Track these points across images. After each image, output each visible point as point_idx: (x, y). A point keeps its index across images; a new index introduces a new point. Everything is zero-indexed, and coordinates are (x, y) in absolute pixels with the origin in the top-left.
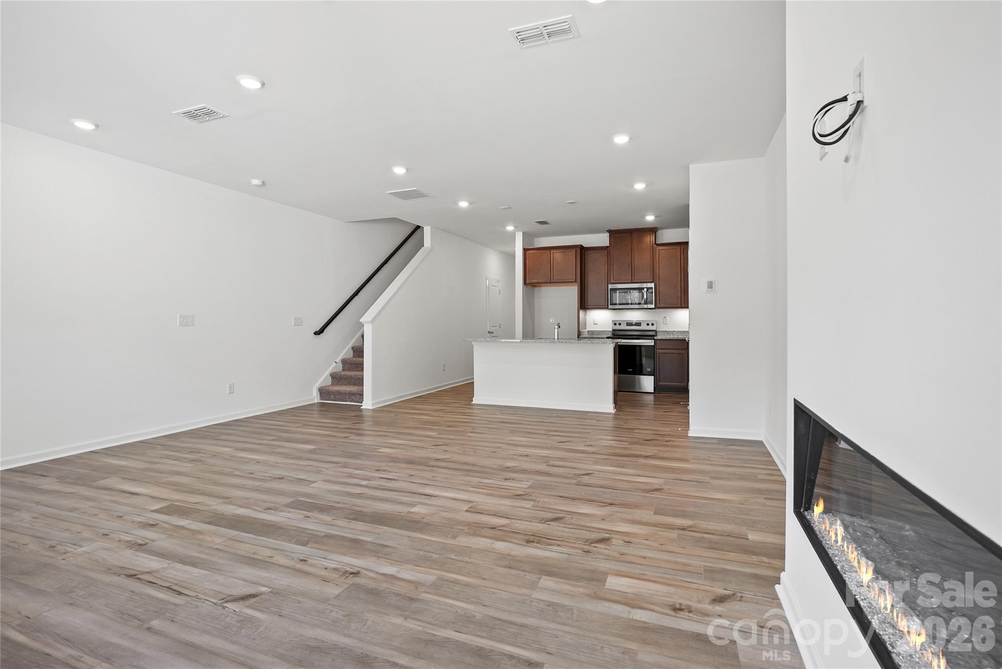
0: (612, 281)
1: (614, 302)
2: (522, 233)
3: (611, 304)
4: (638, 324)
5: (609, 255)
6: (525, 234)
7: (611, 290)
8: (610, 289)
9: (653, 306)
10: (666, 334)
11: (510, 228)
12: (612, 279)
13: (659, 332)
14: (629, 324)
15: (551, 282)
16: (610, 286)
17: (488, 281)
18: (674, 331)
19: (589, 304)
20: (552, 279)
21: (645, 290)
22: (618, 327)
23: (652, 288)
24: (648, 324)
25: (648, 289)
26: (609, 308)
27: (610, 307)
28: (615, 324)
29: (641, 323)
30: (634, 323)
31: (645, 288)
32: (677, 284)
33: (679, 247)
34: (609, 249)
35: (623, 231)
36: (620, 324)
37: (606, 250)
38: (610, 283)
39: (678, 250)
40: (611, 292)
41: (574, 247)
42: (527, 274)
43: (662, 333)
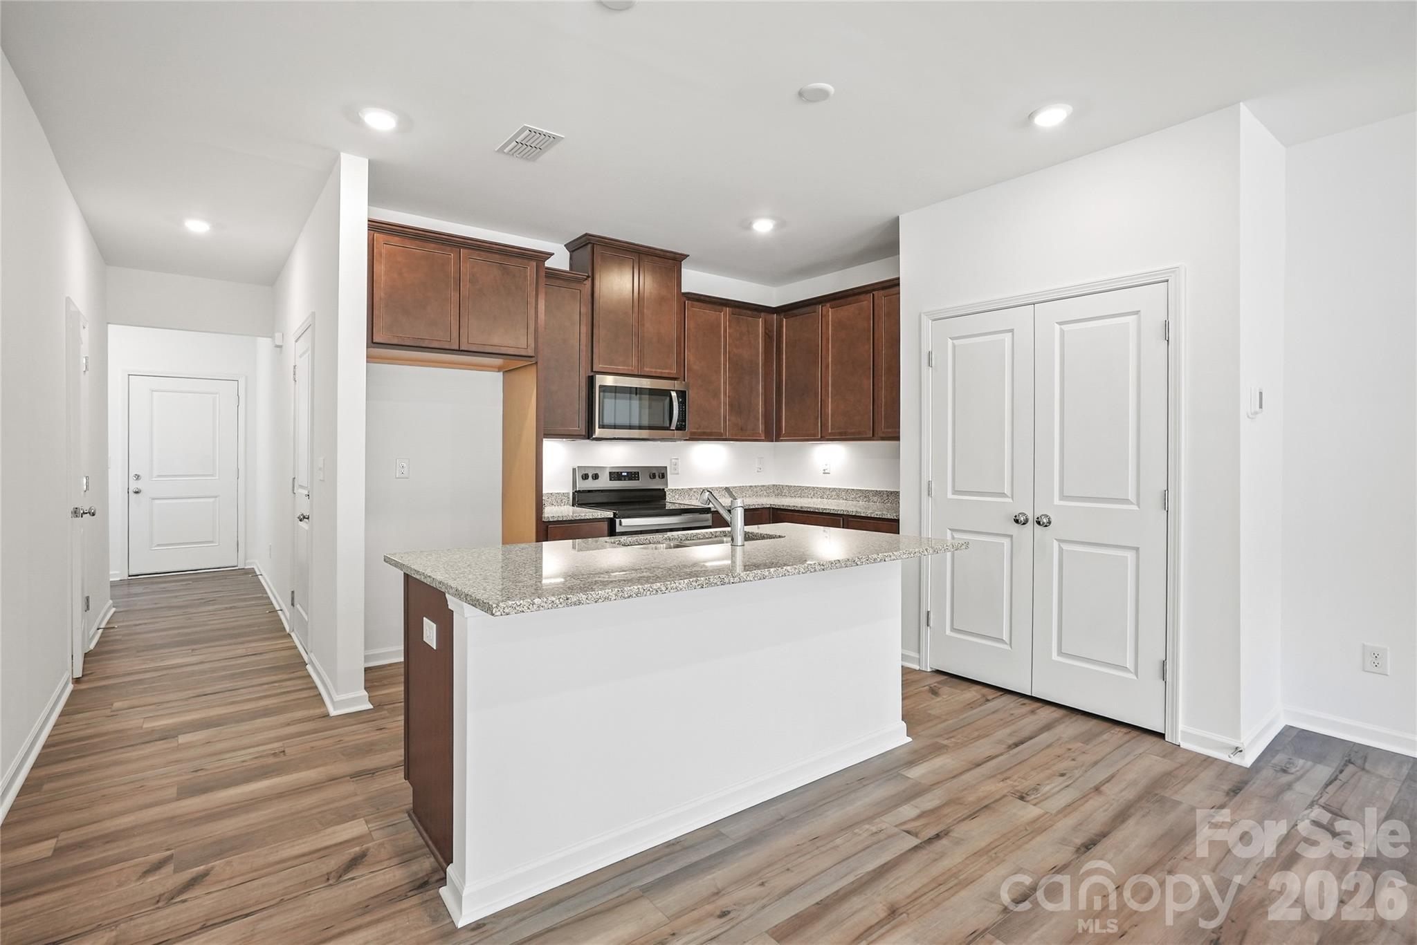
0: (597, 368)
2: (367, 160)
3: (602, 426)
4: (635, 476)
5: (589, 298)
7: (602, 389)
8: (600, 386)
10: (677, 497)
12: (596, 361)
13: (669, 491)
14: (614, 476)
15: (459, 350)
18: (691, 489)
20: (464, 338)
21: (674, 395)
23: (685, 392)
24: (653, 476)
25: (678, 394)
26: (595, 435)
27: (598, 432)
28: (585, 477)
29: (638, 473)
30: (626, 474)
31: (672, 392)
32: (720, 389)
33: (724, 309)
34: (590, 284)
35: (623, 246)
36: (595, 476)
37: (582, 283)
38: (591, 370)
39: (722, 316)
40: (601, 394)
41: (532, 256)
42: (377, 313)
43: (671, 494)
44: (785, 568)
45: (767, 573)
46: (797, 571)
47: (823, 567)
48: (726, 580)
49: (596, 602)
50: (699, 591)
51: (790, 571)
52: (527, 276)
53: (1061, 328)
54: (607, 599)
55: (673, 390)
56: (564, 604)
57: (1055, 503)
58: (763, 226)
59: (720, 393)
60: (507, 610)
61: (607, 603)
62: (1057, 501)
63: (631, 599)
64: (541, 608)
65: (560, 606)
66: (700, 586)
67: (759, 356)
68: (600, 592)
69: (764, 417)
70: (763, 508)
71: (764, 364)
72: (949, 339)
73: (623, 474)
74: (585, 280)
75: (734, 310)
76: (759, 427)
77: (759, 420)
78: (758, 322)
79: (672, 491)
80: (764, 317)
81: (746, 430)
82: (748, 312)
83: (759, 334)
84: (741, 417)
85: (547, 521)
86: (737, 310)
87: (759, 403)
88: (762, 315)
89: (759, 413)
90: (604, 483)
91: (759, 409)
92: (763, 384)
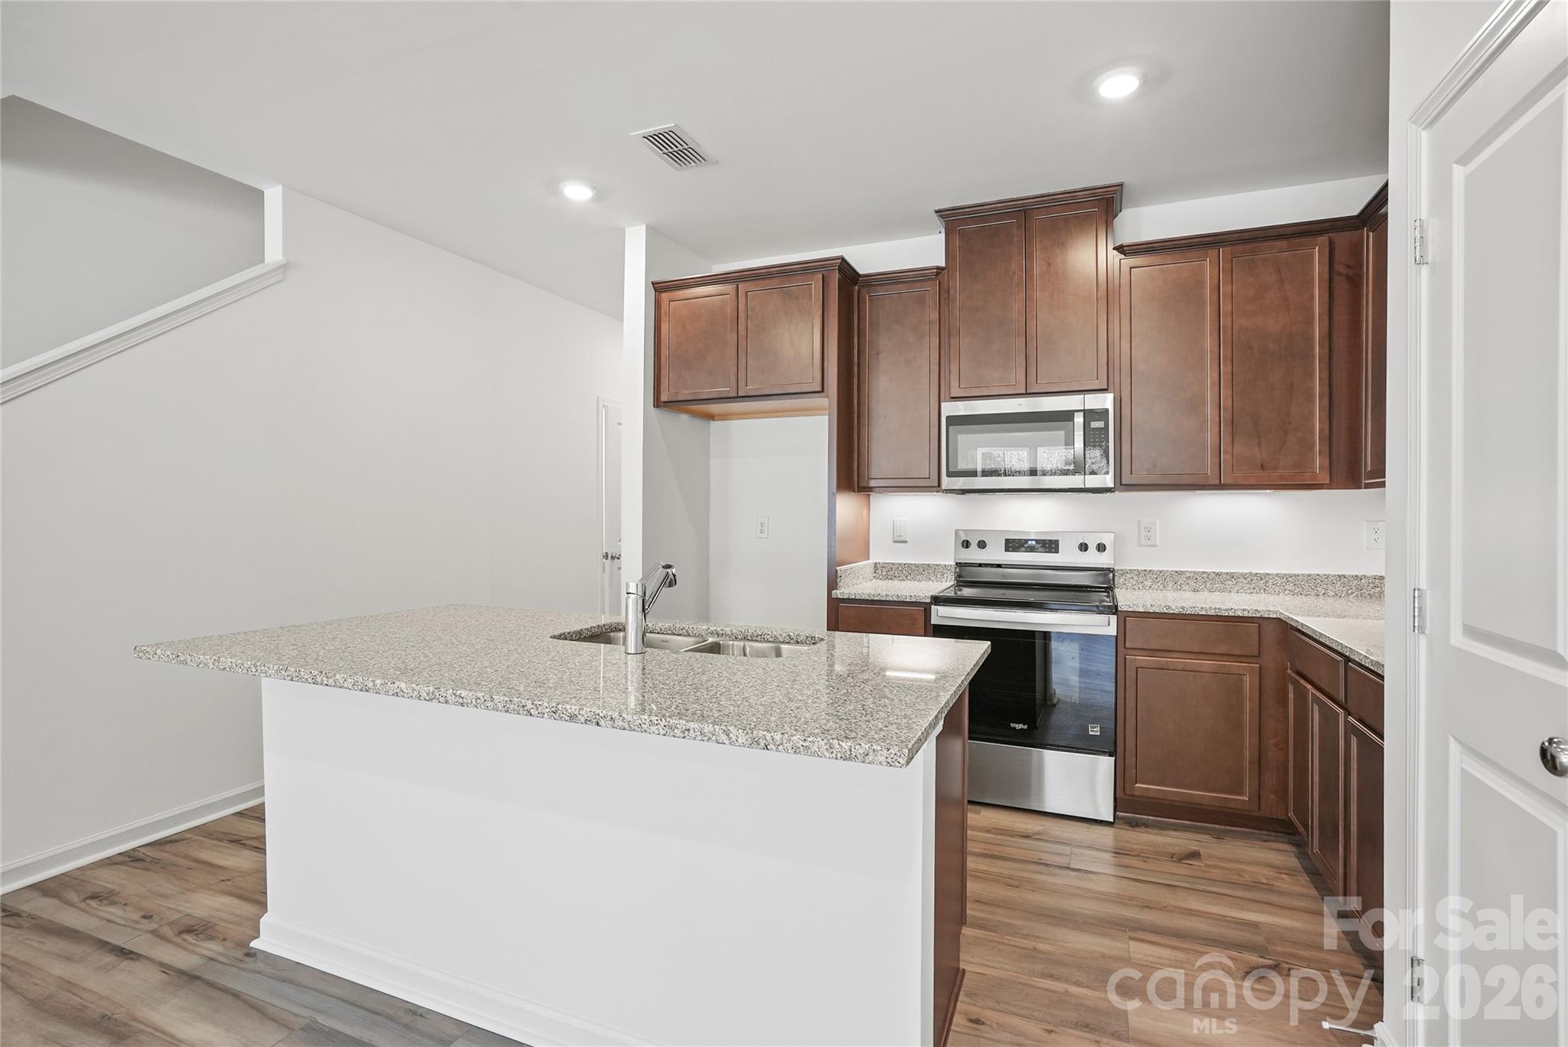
0: (955, 393)
1: (962, 466)
2: (645, 226)
3: (950, 474)
4: (1051, 546)
5: (944, 297)
6: (654, 234)
7: (953, 420)
8: (947, 417)
9: (1108, 481)
10: (1148, 583)
11: (578, 193)
12: (954, 383)
13: (1124, 573)
14: (1012, 545)
15: (739, 397)
16: (950, 409)
18: (1180, 573)
19: (875, 471)
20: (742, 383)
21: (1079, 419)
22: (974, 555)
23: (1107, 411)
24: (1084, 547)
25: (1090, 415)
26: (944, 487)
27: (947, 482)
28: (966, 544)
29: (1057, 541)
30: (1034, 542)
31: (1075, 414)
32: (1204, 398)
33: (1213, 252)
34: (946, 277)
35: (996, 209)
36: (982, 545)
37: (932, 279)
38: (947, 397)
39: (1207, 267)
40: (950, 428)
41: (817, 267)
42: (664, 372)
43: (1136, 578)
44: (397, 683)
46: (416, 693)
47: (461, 701)
48: (319, 679)
51: (405, 690)
52: (809, 294)
55: (1078, 411)
59: (1204, 405)
66: (289, 678)
69: (1329, 439)
70: (1261, 618)
71: (1329, 336)
72: (1455, 166)
73: (1030, 542)
74: (937, 274)
75: (1240, 248)
76: (1313, 461)
77: (1313, 445)
78: (1312, 255)
79: (1139, 573)
80: (1327, 243)
81: (1276, 468)
82: (1278, 243)
83: (1313, 279)
84: (1259, 445)
85: (837, 598)
86: (1248, 247)
87: (1312, 414)
88: (1323, 239)
89: (1313, 434)
90: (996, 554)
91: (1314, 427)
92: (1326, 375)
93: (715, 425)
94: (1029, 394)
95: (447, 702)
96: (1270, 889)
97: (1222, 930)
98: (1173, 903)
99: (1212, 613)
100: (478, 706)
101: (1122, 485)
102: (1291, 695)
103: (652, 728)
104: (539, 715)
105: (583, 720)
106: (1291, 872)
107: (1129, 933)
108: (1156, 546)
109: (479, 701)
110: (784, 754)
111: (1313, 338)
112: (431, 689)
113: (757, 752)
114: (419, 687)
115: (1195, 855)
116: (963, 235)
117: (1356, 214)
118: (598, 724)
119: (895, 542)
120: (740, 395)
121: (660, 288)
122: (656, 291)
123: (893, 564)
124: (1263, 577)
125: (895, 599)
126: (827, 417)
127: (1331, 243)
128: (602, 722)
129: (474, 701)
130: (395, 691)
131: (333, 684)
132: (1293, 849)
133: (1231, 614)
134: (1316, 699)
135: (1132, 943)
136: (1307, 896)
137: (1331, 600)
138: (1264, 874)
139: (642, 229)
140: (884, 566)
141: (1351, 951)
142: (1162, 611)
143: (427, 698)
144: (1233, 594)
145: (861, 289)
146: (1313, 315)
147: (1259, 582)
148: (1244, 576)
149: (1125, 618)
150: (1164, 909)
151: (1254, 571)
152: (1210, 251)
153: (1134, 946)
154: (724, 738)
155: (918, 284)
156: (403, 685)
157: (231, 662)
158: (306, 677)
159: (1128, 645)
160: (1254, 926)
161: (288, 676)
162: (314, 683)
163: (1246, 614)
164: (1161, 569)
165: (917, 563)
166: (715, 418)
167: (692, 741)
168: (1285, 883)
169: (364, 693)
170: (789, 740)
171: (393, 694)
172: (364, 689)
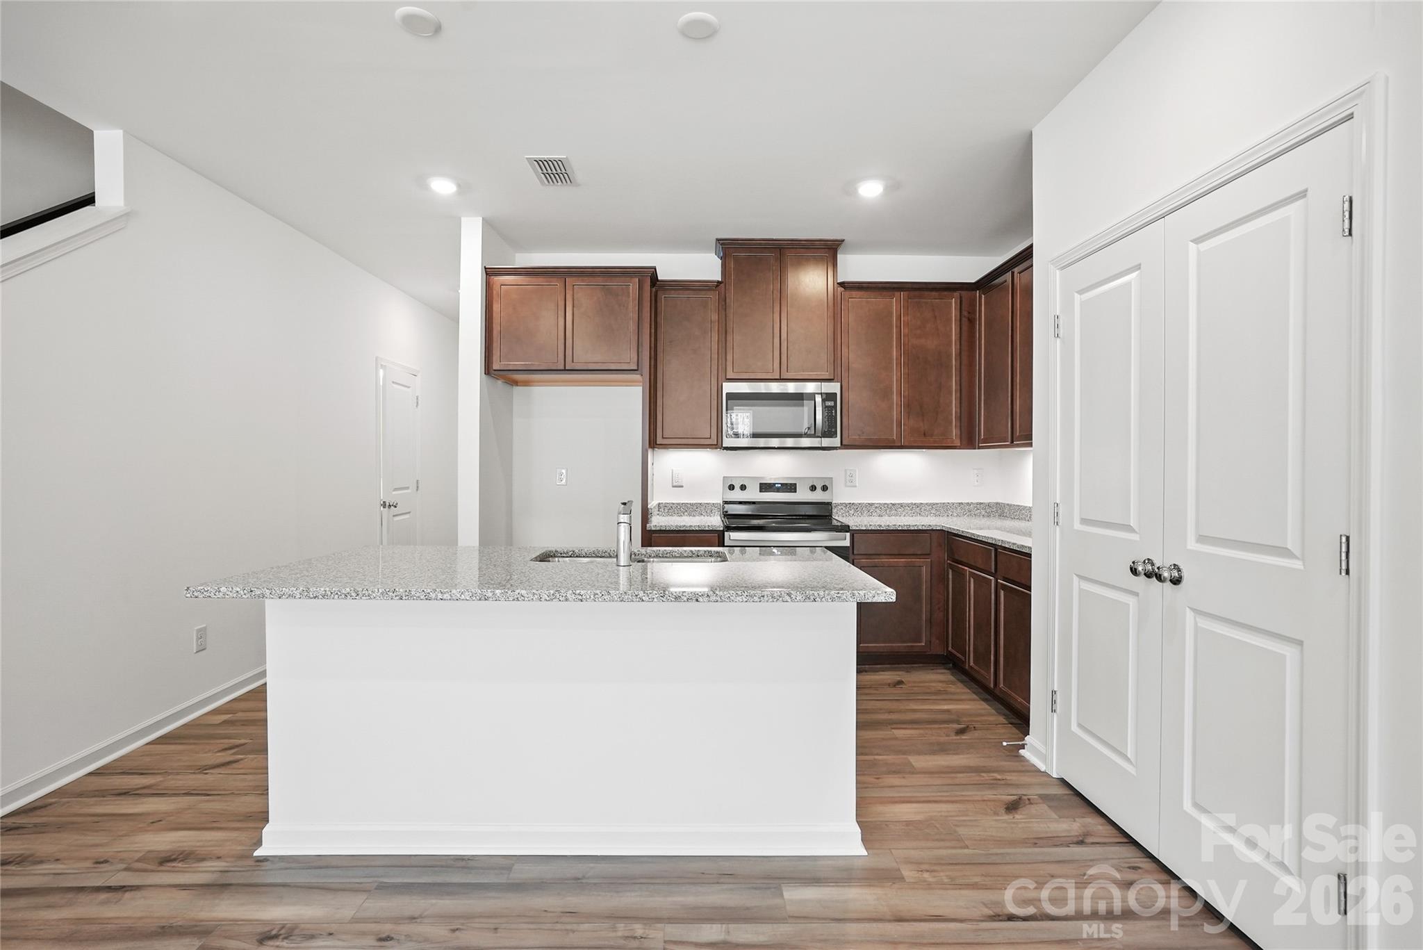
0: (731, 375)
2: (481, 218)
3: (727, 436)
4: (791, 488)
5: (722, 304)
6: (490, 226)
7: (731, 396)
8: (727, 393)
10: (852, 512)
11: (443, 187)
12: (731, 368)
13: (837, 505)
14: (765, 487)
15: (565, 370)
16: (729, 387)
17: (381, 372)
18: (871, 505)
20: (568, 359)
21: (819, 399)
22: (737, 495)
23: (836, 394)
24: (813, 488)
25: (825, 397)
26: (721, 445)
27: (726, 441)
28: (732, 487)
29: (796, 484)
30: (780, 485)
31: (816, 395)
32: (891, 388)
33: (897, 294)
34: (723, 289)
35: (760, 244)
36: (743, 488)
37: (714, 290)
38: (724, 378)
39: (895, 303)
40: (729, 401)
41: (634, 273)
42: (496, 345)
43: (844, 509)
44: (518, 591)
45: (490, 595)
46: (536, 597)
47: (580, 597)
48: (433, 595)
49: (280, 598)
50: (396, 602)
51: (526, 595)
52: (629, 293)
53: (1198, 248)
54: (291, 596)
55: (818, 394)
56: (248, 595)
57: (1189, 547)
58: (871, 190)
59: (892, 393)
60: (196, 594)
61: (291, 601)
62: (1192, 544)
63: (316, 600)
64: (227, 596)
65: (244, 596)
66: (397, 598)
67: (951, 346)
68: (284, 589)
69: (960, 418)
70: (932, 530)
71: (960, 354)
72: (1076, 294)
73: (777, 485)
74: (717, 286)
75: (913, 293)
76: (952, 432)
77: (951, 422)
78: (951, 303)
79: (846, 505)
80: (959, 297)
81: (932, 435)
82: (934, 293)
83: (951, 317)
84: (923, 420)
85: (651, 530)
86: (917, 293)
87: (951, 402)
88: (957, 294)
89: (952, 415)
90: (754, 494)
91: (952, 410)
92: (958, 378)
93: (517, 390)
94: (783, 379)
95: (567, 600)
96: (946, 692)
97: (934, 716)
98: (902, 707)
99: (905, 528)
100: (596, 600)
101: (844, 446)
102: (950, 576)
103: (738, 598)
104: (650, 600)
105: (685, 599)
106: (953, 683)
107: (889, 727)
108: (856, 486)
109: (597, 596)
110: (825, 603)
111: (951, 354)
112: (552, 592)
113: (809, 604)
114: (539, 592)
115: (900, 682)
116: (736, 259)
117: (973, 281)
118: (697, 600)
119: (673, 487)
120: (567, 368)
121: (489, 273)
122: (487, 274)
123: (673, 504)
124: (918, 505)
125: (697, 529)
126: (641, 388)
127: (961, 297)
128: (700, 599)
129: (592, 596)
130: (516, 597)
131: (449, 597)
132: (948, 671)
133: (916, 528)
134: (972, 575)
135: (893, 730)
136: (964, 693)
137: (955, 519)
138: (940, 686)
139: (478, 222)
140: (666, 505)
141: (996, 713)
142: (876, 528)
143: (548, 599)
144: (902, 517)
145: (659, 292)
146: (951, 341)
147: (917, 508)
148: (908, 505)
149: (854, 533)
150: (900, 711)
151: (914, 502)
152: (896, 293)
153: (895, 732)
154: (787, 598)
155: (704, 292)
156: (523, 592)
157: (325, 591)
158: (418, 594)
159: (855, 552)
160: (948, 711)
161: (396, 596)
162: (427, 599)
163: (924, 528)
164: (859, 502)
165: (692, 502)
166: (519, 384)
167: (766, 603)
168: (952, 688)
169: (483, 602)
170: (829, 594)
171: (514, 600)
172: (483, 598)
